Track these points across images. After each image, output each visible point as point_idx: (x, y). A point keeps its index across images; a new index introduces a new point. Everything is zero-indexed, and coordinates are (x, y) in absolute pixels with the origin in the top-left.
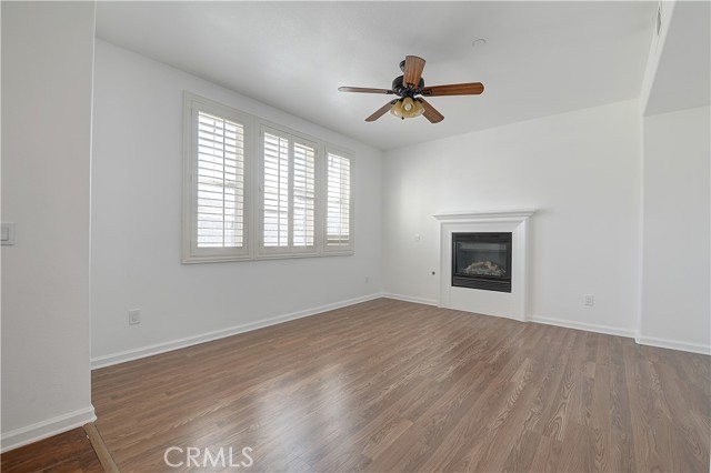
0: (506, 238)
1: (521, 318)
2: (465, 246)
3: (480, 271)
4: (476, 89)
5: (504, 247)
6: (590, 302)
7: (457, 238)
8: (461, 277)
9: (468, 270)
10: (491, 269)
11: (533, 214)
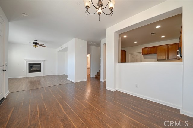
0: (40, 64)
2: (31, 65)
3: (34, 70)
8: (31, 71)
10: (37, 69)
11: (44, 61)
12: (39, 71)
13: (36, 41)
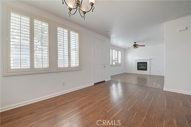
0: (146, 63)
1: (149, 74)
2: (139, 64)
3: (142, 68)
5: (146, 64)
6: (159, 71)
7: (138, 63)
8: (139, 69)
9: (140, 68)
10: (144, 67)
11: (150, 59)
12: (146, 69)
13: (135, 43)
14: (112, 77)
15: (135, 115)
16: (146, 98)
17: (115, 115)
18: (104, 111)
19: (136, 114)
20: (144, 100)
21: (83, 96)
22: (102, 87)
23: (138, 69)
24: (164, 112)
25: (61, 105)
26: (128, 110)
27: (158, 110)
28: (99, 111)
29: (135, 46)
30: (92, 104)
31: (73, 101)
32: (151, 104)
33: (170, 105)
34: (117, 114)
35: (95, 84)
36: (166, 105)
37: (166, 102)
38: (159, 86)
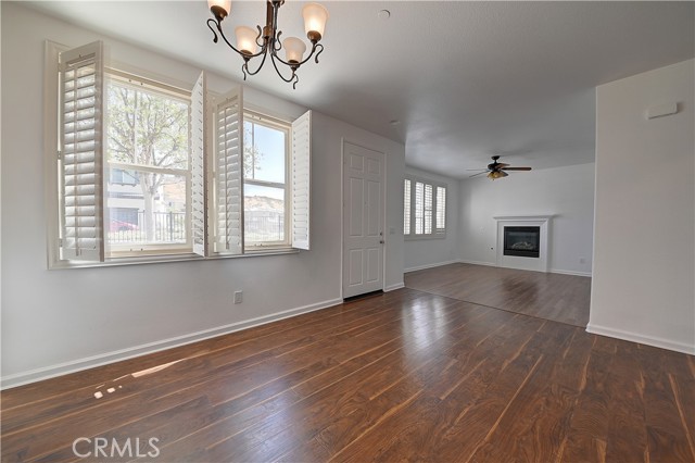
0: (537, 230)
1: (544, 270)
2: (511, 234)
3: (520, 247)
4: (530, 169)
5: (534, 234)
7: (505, 228)
9: (514, 246)
10: (526, 245)
11: (552, 218)
12: (535, 253)
13: (496, 158)
14: (408, 277)
15: (462, 415)
16: (517, 359)
17: (393, 410)
18: (359, 395)
19: (466, 410)
20: (505, 365)
21: (300, 341)
22: (368, 313)
23: (508, 251)
24: (572, 409)
25: (223, 369)
26: (443, 398)
27: (548, 403)
28: (342, 395)
29: (496, 169)
30: (324, 368)
31: (263, 356)
32: (530, 379)
33: (599, 385)
34: (400, 406)
35: (346, 300)
36: (582, 387)
37: (584, 376)
38: (571, 316)
